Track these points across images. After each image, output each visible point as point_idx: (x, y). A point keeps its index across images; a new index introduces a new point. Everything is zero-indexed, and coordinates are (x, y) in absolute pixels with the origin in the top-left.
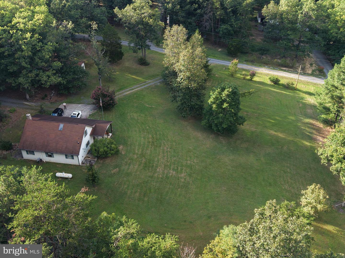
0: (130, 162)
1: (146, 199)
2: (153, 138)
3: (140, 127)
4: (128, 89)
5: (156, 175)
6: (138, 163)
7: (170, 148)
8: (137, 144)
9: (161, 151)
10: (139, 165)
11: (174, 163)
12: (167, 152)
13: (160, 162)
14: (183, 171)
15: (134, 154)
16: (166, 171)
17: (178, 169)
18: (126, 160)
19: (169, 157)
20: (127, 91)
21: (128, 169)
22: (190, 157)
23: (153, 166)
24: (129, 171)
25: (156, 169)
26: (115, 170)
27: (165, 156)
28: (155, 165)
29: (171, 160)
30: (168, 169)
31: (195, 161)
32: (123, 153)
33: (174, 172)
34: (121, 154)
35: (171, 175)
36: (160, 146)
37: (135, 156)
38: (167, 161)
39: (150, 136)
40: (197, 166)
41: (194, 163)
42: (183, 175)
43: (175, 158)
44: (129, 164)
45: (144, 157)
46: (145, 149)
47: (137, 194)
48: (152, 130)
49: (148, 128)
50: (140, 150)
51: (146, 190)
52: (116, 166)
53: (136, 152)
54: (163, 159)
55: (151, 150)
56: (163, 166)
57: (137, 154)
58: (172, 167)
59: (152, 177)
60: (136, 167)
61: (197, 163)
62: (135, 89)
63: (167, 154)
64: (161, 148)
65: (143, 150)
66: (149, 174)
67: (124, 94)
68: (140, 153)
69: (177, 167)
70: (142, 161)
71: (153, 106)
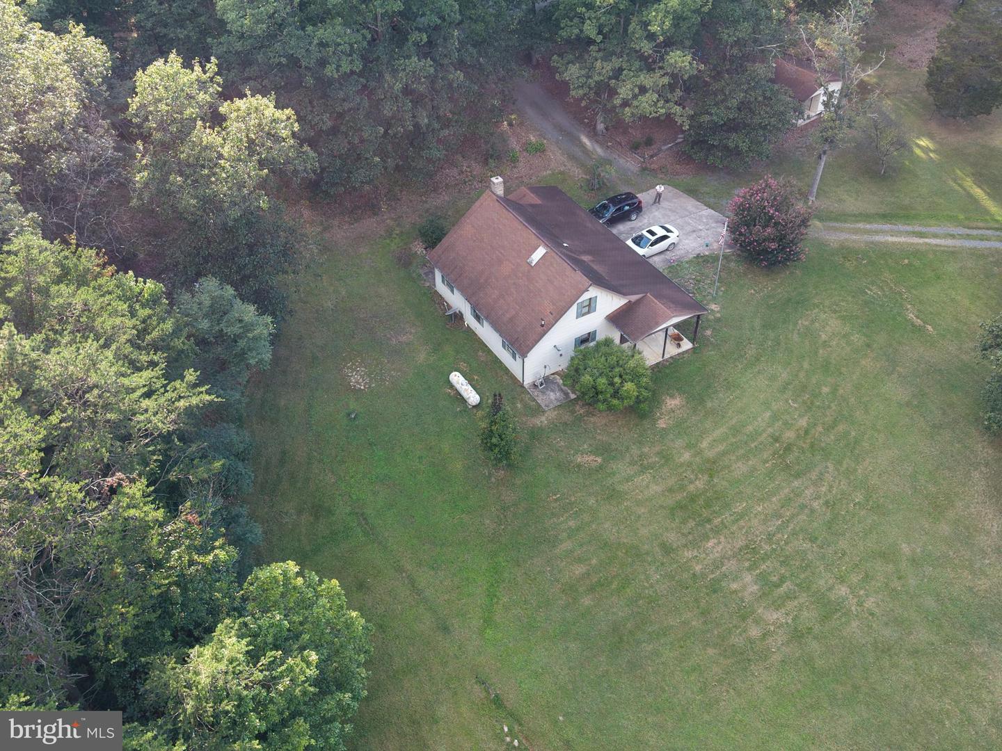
0: (655, 463)
1: (587, 601)
2: (806, 432)
3: (802, 375)
4: (909, 228)
5: (688, 554)
6: (671, 482)
7: (827, 503)
8: (734, 421)
9: (786, 491)
10: (670, 490)
11: (787, 557)
12: (803, 507)
13: (742, 523)
14: (791, 605)
15: (689, 446)
16: (730, 566)
17: (777, 586)
18: (646, 450)
19: (791, 526)
20: (899, 233)
21: (628, 479)
22: (867, 578)
23: (709, 521)
24: (620, 488)
25: (706, 537)
26: (592, 457)
27: (781, 516)
28: (717, 521)
29: (786, 543)
30: (747, 564)
31: (870, 603)
32: (661, 424)
33: (756, 587)
34: (655, 421)
35: (734, 586)
36: (797, 476)
37: (686, 456)
38: (770, 537)
39: (803, 422)
40: (854, 624)
41: (860, 604)
42: (773, 616)
43: (807, 545)
44: (644, 469)
45: (711, 476)
46: (741, 452)
47: (579, 570)
48: (829, 407)
49: (825, 390)
50: (721, 448)
51: (614, 577)
52: (604, 450)
53: (704, 444)
54: (765, 522)
55: (754, 469)
56: (740, 543)
57: (699, 453)
58: (764, 567)
59: (667, 549)
60: (655, 488)
61: (872, 614)
62: (935, 236)
63: (793, 516)
64: (796, 483)
65: (724, 453)
66: (672, 537)
67: (877, 238)
68: (710, 454)
69: (782, 580)
70: (691, 482)
71: (929, 328)
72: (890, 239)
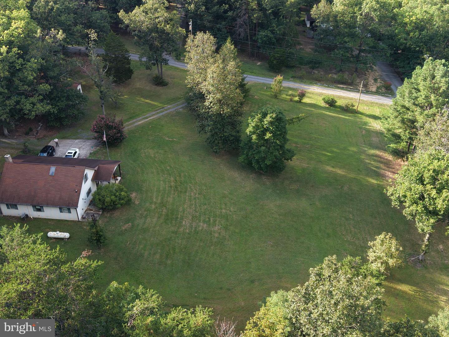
0: (147, 214)
1: (169, 262)
2: (176, 181)
3: (159, 168)
4: (141, 118)
5: (181, 229)
6: (157, 215)
7: (199, 194)
8: (155, 190)
9: (187, 197)
10: (159, 218)
11: (204, 213)
12: (195, 198)
13: (186, 212)
14: (217, 222)
15: (151, 203)
16: (194, 224)
17: (210, 221)
19: (197, 205)
20: (140, 121)
21: (144, 223)
22: (226, 204)
23: (177, 218)
24: (145, 227)
25: (181, 222)
26: (127, 225)
27: (192, 205)
28: (179, 216)
29: (201, 209)
30: (198, 221)
31: (232, 209)
32: (137, 203)
33: (205, 225)
34: (134, 203)
35: (200, 228)
36: (186, 192)
37: (153, 206)
38: (195, 211)
39: (172, 179)
40: (234, 216)
41: (231, 211)
42: (216, 228)
43: (206, 207)
44: (146, 217)
45: (165, 207)
46: (166, 196)
47: (158, 256)
48: (174, 171)
49: (168, 168)
50: (160, 198)
51: (169, 250)
52: (127, 221)
53: (155, 200)
54: (190, 208)
55: (174, 198)
56: (191, 218)
57: (156, 203)
58: (202, 219)
59: (176, 233)
60: (155, 220)
61: (235, 211)
62: (150, 117)
63: (195, 202)
64: (187, 194)
65: (162, 198)
66: (173, 229)
67: (136, 124)
68: (159, 201)
69: (209, 219)
70: (162, 212)
71: (174, 139)
72: (140, 123)
